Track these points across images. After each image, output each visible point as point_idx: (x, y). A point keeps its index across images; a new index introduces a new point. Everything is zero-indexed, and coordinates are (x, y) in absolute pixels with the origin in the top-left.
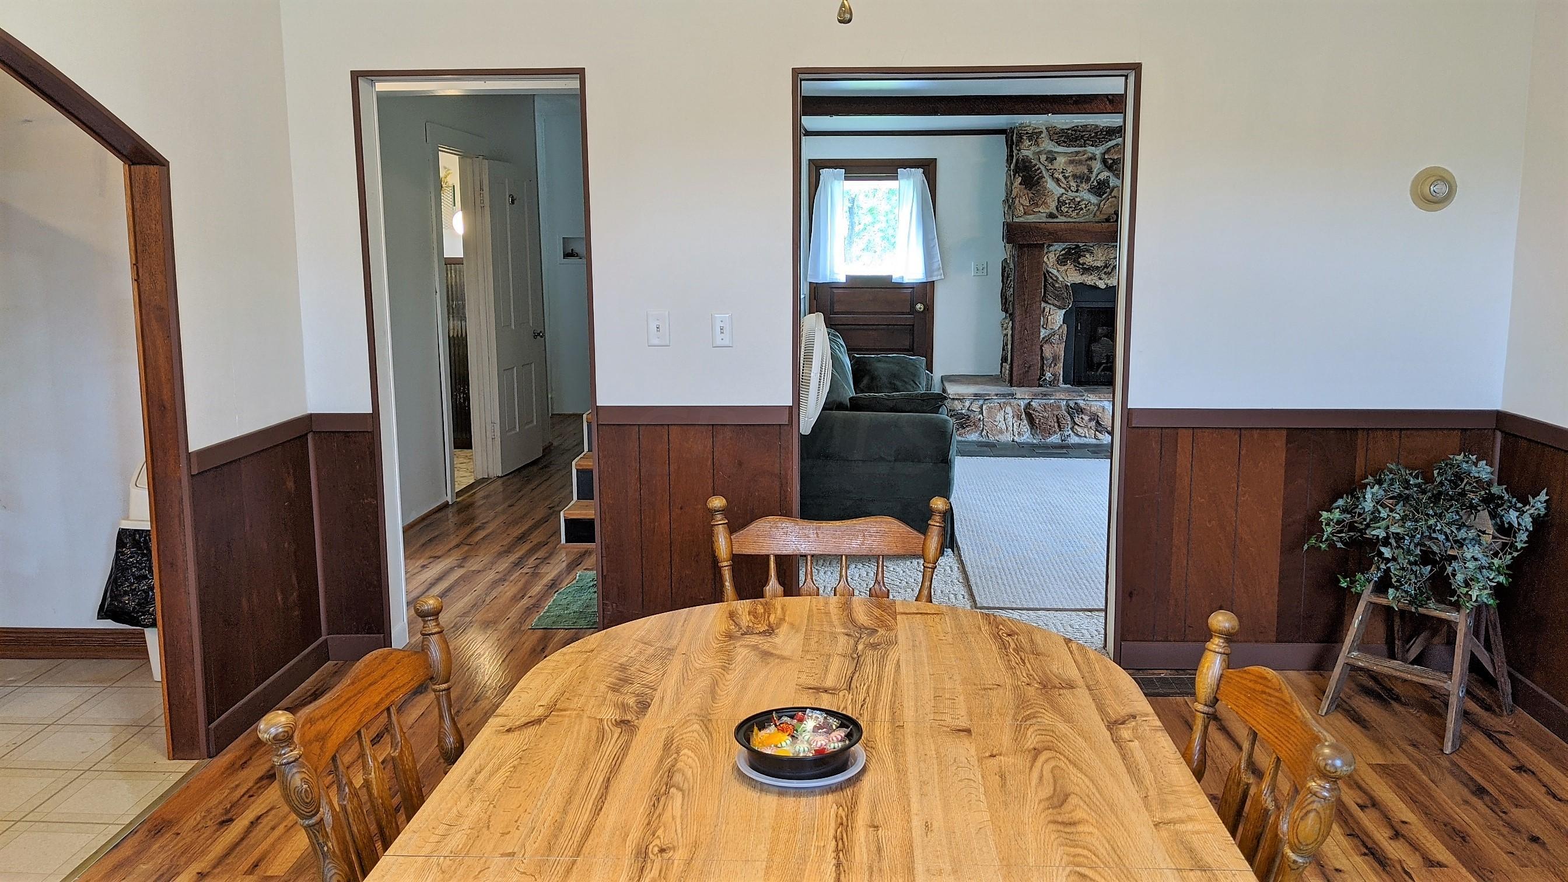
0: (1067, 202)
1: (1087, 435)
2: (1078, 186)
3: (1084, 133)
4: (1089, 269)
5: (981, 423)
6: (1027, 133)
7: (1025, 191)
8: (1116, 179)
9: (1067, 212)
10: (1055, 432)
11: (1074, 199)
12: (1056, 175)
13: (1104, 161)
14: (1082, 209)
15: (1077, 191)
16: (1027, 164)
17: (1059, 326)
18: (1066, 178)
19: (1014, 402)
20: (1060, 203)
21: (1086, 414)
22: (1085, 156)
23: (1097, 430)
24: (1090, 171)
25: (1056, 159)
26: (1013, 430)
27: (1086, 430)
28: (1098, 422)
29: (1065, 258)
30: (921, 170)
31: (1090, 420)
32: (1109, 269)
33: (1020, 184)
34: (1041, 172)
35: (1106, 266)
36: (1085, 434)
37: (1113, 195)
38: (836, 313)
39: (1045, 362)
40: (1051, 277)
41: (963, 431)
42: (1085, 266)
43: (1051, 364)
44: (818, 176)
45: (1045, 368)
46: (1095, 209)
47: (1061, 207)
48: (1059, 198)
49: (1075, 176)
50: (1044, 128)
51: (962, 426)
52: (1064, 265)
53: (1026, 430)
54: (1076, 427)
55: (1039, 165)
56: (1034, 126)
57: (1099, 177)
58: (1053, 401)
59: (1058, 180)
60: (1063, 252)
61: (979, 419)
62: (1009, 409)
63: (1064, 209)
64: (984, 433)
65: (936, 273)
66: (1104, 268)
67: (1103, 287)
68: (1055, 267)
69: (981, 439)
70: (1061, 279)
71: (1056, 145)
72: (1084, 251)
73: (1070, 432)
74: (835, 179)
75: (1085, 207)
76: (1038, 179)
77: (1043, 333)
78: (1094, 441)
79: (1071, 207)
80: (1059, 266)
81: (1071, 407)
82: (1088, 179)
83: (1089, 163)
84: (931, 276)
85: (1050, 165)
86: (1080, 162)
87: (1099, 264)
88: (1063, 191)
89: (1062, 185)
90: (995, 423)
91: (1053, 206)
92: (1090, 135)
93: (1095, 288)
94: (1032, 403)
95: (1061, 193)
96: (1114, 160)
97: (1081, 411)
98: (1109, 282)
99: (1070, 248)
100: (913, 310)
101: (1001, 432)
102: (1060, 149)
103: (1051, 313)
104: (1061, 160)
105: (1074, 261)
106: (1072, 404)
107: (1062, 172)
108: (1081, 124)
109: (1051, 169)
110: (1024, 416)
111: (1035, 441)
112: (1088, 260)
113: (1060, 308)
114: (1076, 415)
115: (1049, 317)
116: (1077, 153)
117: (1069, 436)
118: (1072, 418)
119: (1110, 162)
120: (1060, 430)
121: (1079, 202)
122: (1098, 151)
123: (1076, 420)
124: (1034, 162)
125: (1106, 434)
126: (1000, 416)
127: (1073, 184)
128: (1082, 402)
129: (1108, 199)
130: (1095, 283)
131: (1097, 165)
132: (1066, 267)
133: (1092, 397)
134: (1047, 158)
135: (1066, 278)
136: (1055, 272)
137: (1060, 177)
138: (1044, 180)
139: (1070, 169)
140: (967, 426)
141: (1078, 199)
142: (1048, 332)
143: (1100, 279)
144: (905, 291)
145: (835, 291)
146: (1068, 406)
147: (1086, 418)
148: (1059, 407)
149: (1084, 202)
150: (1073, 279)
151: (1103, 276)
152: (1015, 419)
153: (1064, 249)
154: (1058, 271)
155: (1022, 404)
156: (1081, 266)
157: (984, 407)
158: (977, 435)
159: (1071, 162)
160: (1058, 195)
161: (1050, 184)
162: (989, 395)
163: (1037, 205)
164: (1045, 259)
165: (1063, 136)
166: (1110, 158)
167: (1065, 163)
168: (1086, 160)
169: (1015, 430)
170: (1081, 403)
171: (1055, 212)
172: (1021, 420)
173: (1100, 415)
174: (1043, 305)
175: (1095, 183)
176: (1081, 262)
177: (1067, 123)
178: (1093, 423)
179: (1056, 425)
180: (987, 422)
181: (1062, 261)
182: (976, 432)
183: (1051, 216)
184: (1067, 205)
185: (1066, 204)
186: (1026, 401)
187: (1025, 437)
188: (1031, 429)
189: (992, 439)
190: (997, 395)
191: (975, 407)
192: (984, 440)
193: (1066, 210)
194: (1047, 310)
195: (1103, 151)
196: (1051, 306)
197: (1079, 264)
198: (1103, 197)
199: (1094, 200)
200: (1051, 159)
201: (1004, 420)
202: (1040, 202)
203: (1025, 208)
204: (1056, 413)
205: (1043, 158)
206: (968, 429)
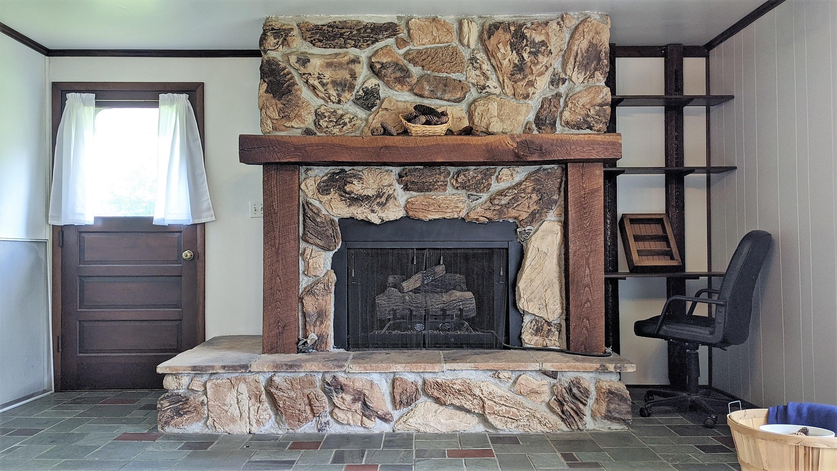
0: (326, 114)
1: (351, 422)
2: (339, 95)
3: (343, 31)
4: (357, 198)
5: (206, 407)
6: (273, 29)
7: (274, 101)
8: (387, 89)
9: (327, 127)
10: (306, 419)
11: (335, 111)
12: (311, 81)
13: (371, 67)
14: (345, 124)
15: (339, 102)
16: (274, 67)
17: (325, 271)
18: (323, 85)
19: (250, 377)
20: (319, 116)
21: (347, 393)
22: (346, 58)
23: (364, 415)
24: (354, 76)
25: (309, 61)
26: (249, 418)
27: (349, 414)
28: (365, 403)
29: (327, 186)
30: (185, 96)
31: (355, 400)
32: (383, 200)
33: (266, 91)
34: (292, 78)
35: (379, 196)
36: (348, 421)
37: (383, 106)
38: (88, 262)
39: (308, 319)
40: (311, 210)
41: (179, 419)
42: (353, 195)
43: (316, 321)
44: (63, 100)
45: (308, 327)
46: (363, 125)
47: (319, 122)
48: (316, 111)
49: (335, 83)
50: (295, 25)
51: (178, 413)
52: (327, 194)
53: (267, 417)
54: (336, 411)
55: (289, 69)
56: (283, 22)
57: (366, 85)
58: (303, 374)
59: (314, 88)
60: (325, 178)
61: (203, 402)
62: (243, 388)
63: (323, 123)
64: (210, 422)
65: (205, 214)
66: (377, 197)
67: (376, 220)
68: (315, 197)
69: (206, 431)
70: (324, 212)
71: (311, 45)
72: (351, 177)
73: (329, 418)
74: (84, 105)
75: (350, 122)
76: (288, 86)
77: (304, 282)
78: (361, 431)
79: (331, 121)
80: (320, 196)
81: (328, 384)
82: (351, 87)
83: (352, 66)
84: (200, 218)
85: (302, 68)
86: (340, 66)
87: (370, 192)
88: (322, 102)
89: (320, 94)
90: (226, 408)
91: (309, 121)
92: (351, 32)
93: (369, 223)
94: (274, 378)
95: (319, 104)
96: (382, 64)
97: (341, 388)
98: (383, 215)
99: (334, 173)
100: (179, 259)
101: (233, 420)
102: (316, 50)
103: (313, 255)
104: (316, 65)
105: (339, 188)
106: (329, 378)
107: (319, 78)
108: (339, 20)
109: (304, 74)
110: (264, 397)
111: (280, 432)
112: (356, 188)
113: (324, 248)
114: (335, 394)
115: (311, 261)
116: (337, 55)
117: (327, 423)
118: (330, 399)
119: (378, 66)
120: (314, 416)
121: (342, 116)
122: (364, 54)
123: (335, 400)
124: (282, 65)
125: (377, 419)
126: (231, 398)
127: (333, 92)
128: (343, 374)
129: (378, 112)
130: (367, 217)
131: (363, 71)
132: (329, 197)
133: (355, 368)
134: (298, 60)
135: (330, 211)
136: (316, 203)
137: (316, 83)
138: (296, 87)
139: (328, 75)
140: (185, 413)
141: (340, 112)
142: (311, 280)
143: (373, 211)
144: (171, 235)
145: (85, 235)
146: (324, 380)
147: (348, 398)
148: (312, 383)
149: (348, 116)
150: (339, 212)
151: (376, 208)
152: (253, 400)
153: (326, 175)
154: (321, 202)
155: (262, 379)
156: (347, 196)
157: (208, 385)
158: (199, 424)
159: (329, 65)
160: (316, 107)
161: (305, 93)
162: (212, 367)
163: (288, 118)
164: (303, 186)
165: (317, 33)
166: (378, 62)
167: (321, 66)
168: (348, 63)
169: (251, 416)
170: (342, 377)
171: (312, 127)
172: (260, 402)
173: (367, 392)
174: (303, 245)
175: (361, 92)
176: (348, 190)
177: (321, 19)
178: (359, 405)
179: (308, 408)
180: (213, 406)
181: (323, 189)
182: (199, 421)
183: (308, 132)
184: (327, 119)
185: (325, 117)
186: (268, 376)
187: (267, 426)
188: (276, 414)
189: (220, 430)
190: (224, 367)
191: (197, 385)
192: (210, 432)
193: (325, 124)
194: (308, 252)
195: (370, 55)
196: (314, 247)
197: (345, 192)
198: (373, 110)
199: (361, 113)
200: (304, 61)
201: (238, 403)
202: (292, 115)
203: (275, 121)
204: (307, 391)
205: (293, 59)
206: (186, 417)
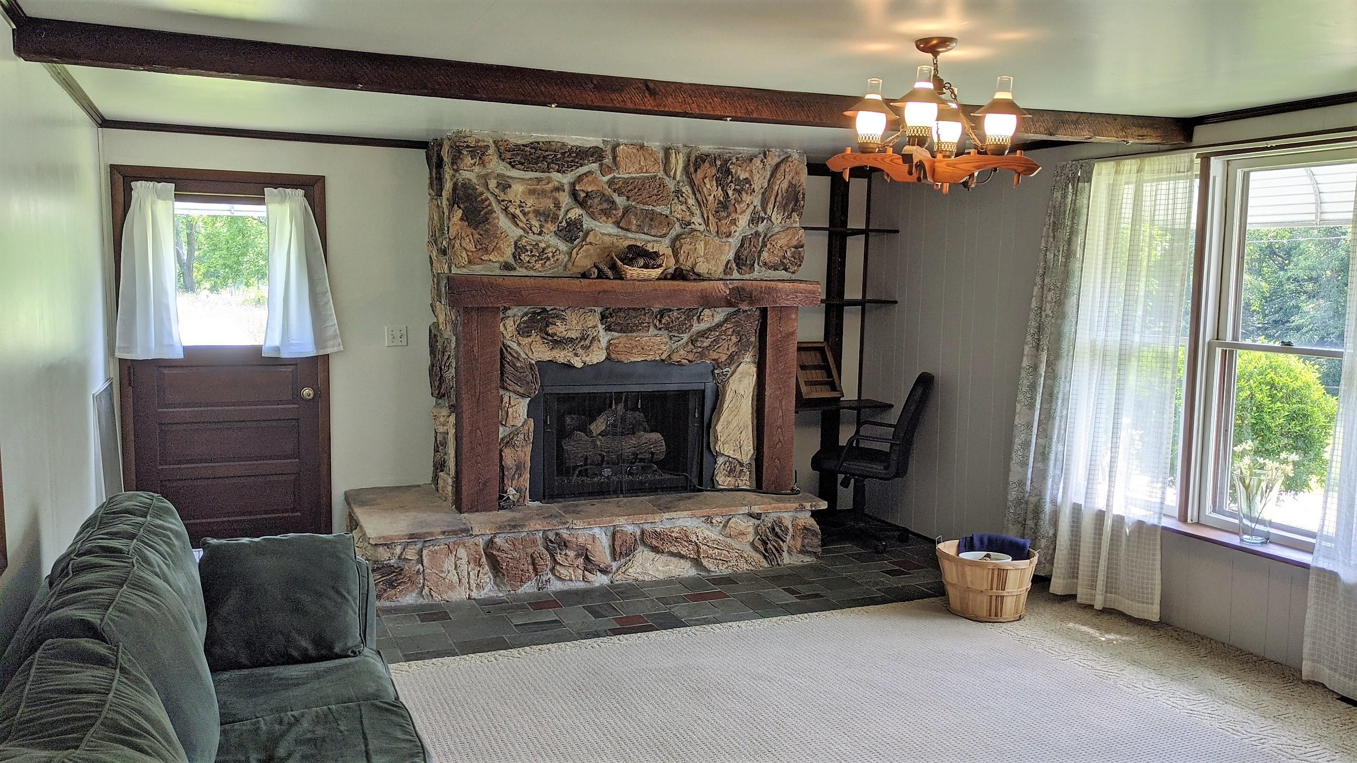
0: (528, 248)
1: (573, 577)
2: (541, 226)
3: (547, 153)
4: (560, 341)
5: (421, 576)
6: (468, 146)
7: (469, 231)
8: (589, 219)
9: (529, 262)
10: (529, 579)
11: (537, 244)
12: (512, 210)
13: (574, 194)
14: (548, 259)
15: (540, 234)
16: (470, 191)
17: (523, 420)
18: (525, 214)
19: (470, 541)
20: (519, 249)
21: (571, 549)
22: (550, 185)
23: (586, 569)
24: (558, 206)
25: (510, 186)
26: (469, 583)
27: (571, 570)
28: (587, 558)
29: (528, 327)
30: (301, 192)
31: (578, 556)
32: (587, 342)
33: (461, 219)
34: (490, 204)
35: (583, 338)
36: (570, 577)
37: (588, 240)
38: (169, 406)
39: (506, 473)
40: (510, 353)
41: (393, 592)
42: (556, 338)
43: (514, 474)
44: (128, 192)
45: (506, 482)
46: (566, 260)
47: (520, 255)
48: (516, 243)
49: (537, 213)
50: (491, 141)
51: (391, 585)
52: (528, 336)
53: (488, 580)
54: (558, 567)
55: (487, 194)
56: (477, 137)
57: (569, 215)
58: (525, 534)
59: (514, 217)
60: (526, 318)
61: (418, 571)
62: (462, 553)
63: (525, 258)
64: (426, 590)
65: (331, 343)
66: (581, 340)
67: (579, 365)
68: (514, 339)
69: (420, 601)
70: (524, 356)
71: (509, 167)
72: (553, 318)
73: (550, 575)
74: (159, 198)
75: (553, 256)
76: (486, 213)
77: (502, 432)
78: (581, 585)
79: (533, 256)
80: (520, 338)
81: (551, 541)
82: (555, 218)
83: (556, 195)
84: (325, 347)
85: (502, 194)
86: (543, 193)
87: (573, 335)
88: (521, 232)
89: (520, 224)
90: (443, 575)
91: (508, 254)
92: (555, 156)
93: (569, 366)
94: (496, 540)
95: (519, 234)
96: (587, 193)
97: (565, 544)
98: (587, 359)
99: (534, 313)
100: (297, 397)
101: (451, 587)
102: (514, 173)
103: (512, 404)
104: (518, 190)
105: (541, 330)
106: (552, 536)
107: (520, 206)
108: (543, 140)
109: (503, 201)
110: (484, 559)
111: (501, 595)
112: (559, 329)
113: (523, 396)
114: (559, 551)
115: (510, 410)
116: (539, 180)
117: (548, 581)
118: (553, 556)
119: (583, 195)
120: (536, 575)
121: (544, 249)
122: (566, 179)
123: (558, 558)
124: (480, 189)
125: (598, 572)
126: (449, 564)
127: (535, 223)
128: (565, 531)
129: (582, 246)
130: (569, 361)
131: (565, 199)
132: (530, 340)
133: (579, 524)
134: (498, 185)
135: (530, 354)
136: (514, 346)
137: (518, 212)
138: (494, 215)
139: (530, 202)
140: (399, 584)
141: (542, 245)
142: (508, 430)
143: (576, 355)
144: (284, 369)
145: (166, 371)
146: (546, 539)
147: (572, 554)
148: (534, 542)
149: (550, 249)
150: (540, 355)
151: (580, 351)
152: (472, 565)
153: (526, 314)
154: (519, 344)
155: (481, 542)
156: (550, 338)
157: (425, 552)
158: (414, 595)
159: (532, 192)
160: (516, 238)
161: (503, 222)
162: (432, 534)
163: (486, 251)
164: (502, 329)
165: (518, 154)
166: (583, 191)
167: (523, 192)
168: (552, 191)
169: (472, 581)
170: (565, 533)
171: (512, 261)
172: (480, 566)
173: (589, 547)
174: (502, 392)
175: (564, 224)
176: (550, 332)
177: (522, 137)
178: (581, 560)
179: (531, 567)
180: (430, 574)
181: (523, 331)
182: (413, 591)
183: (507, 266)
184: (529, 253)
185: (527, 251)
186: (487, 538)
187: (486, 590)
188: (495, 577)
189: (437, 598)
190: (444, 533)
191: (411, 554)
192: (426, 601)
193: (527, 259)
194: (506, 399)
195: (572, 180)
196: (512, 394)
197: (548, 334)
198: (576, 242)
199: (563, 246)
200: (505, 186)
201: (456, 568)
202: (491, 247)
203: (470, 254)
204: (530, 551)
205: (492, 184)
206: (401, 588)
